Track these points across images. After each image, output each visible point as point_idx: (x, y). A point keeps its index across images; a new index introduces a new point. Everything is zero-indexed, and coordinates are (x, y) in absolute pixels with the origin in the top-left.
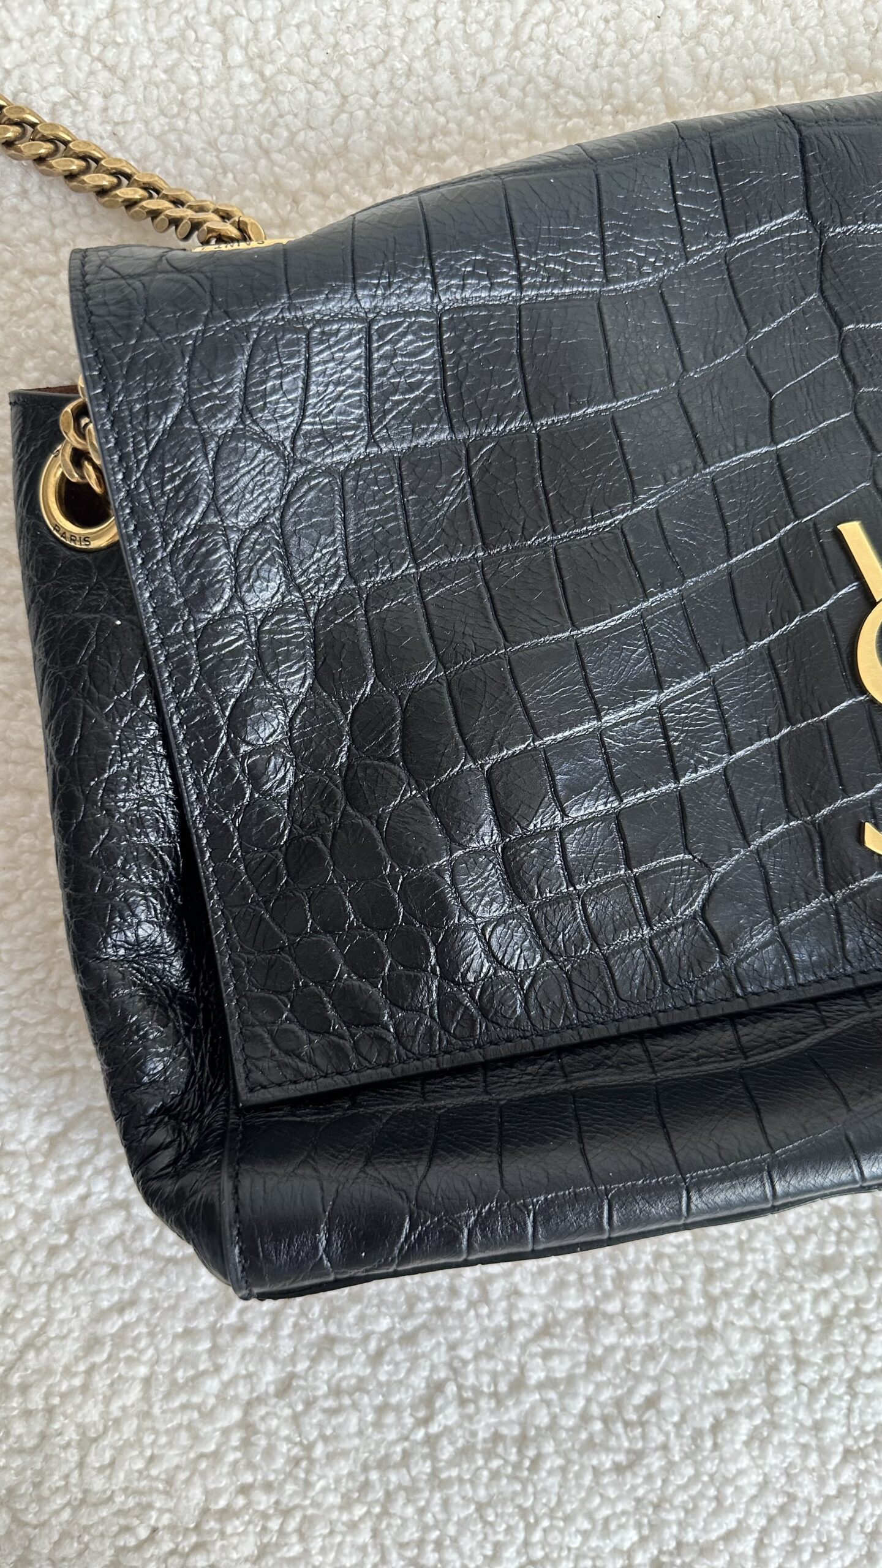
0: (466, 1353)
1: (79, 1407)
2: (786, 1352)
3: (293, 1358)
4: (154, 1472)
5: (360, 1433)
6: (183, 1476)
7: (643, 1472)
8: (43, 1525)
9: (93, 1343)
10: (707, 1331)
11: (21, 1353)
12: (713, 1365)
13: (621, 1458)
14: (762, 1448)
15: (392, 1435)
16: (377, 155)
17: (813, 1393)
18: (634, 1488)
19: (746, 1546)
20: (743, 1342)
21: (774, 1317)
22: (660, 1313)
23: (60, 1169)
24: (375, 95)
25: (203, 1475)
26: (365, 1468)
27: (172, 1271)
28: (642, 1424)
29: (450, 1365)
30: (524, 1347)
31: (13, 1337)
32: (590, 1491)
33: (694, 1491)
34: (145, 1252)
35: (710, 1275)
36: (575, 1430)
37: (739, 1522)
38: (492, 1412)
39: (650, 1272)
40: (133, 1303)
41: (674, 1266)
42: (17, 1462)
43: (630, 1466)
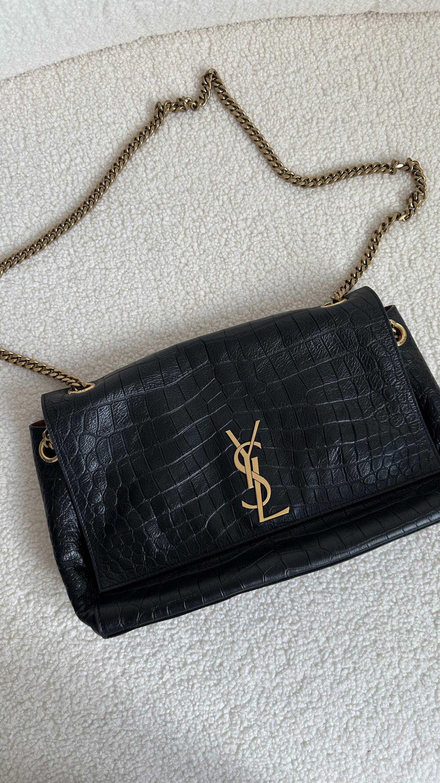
0: (169, 656)
1: (69, 686)
2: (255, 646)
3: (125, 664)
4: (91, 703)
5: (145, 684)
6: (99, 703)
7: (222, 685)
8: (62, 723)
9: (72, 667)
10: (233, 642)
11: (52, 673)
12: (236, 651)
13: (215, 682)
14: (253, 674)
15: (153, 683)
16: (112, 355)
17: (264, 657)
18: (220, 690)
19: (254, 704)
20: (243, 644)
21: (250, 636)
22: (220, 639)
23: (59, 620)
24: (110, 341)
25: (104, 702)
26: (147, 694)
27: (90, 644)
28: (219, 671)
29: (166, 661)
30: (185, 653)
31: (50, 668)
32: (209, 693)
33: (237, 689)
34: (83, 640)
35: (231, 626)
36: (202, 675)
37: (251, 697)
38: (179, 673)
39: (214, 627)
40: (81, 655)
41: (221, 625)
42: (54, 705)
43: (218, 684)
